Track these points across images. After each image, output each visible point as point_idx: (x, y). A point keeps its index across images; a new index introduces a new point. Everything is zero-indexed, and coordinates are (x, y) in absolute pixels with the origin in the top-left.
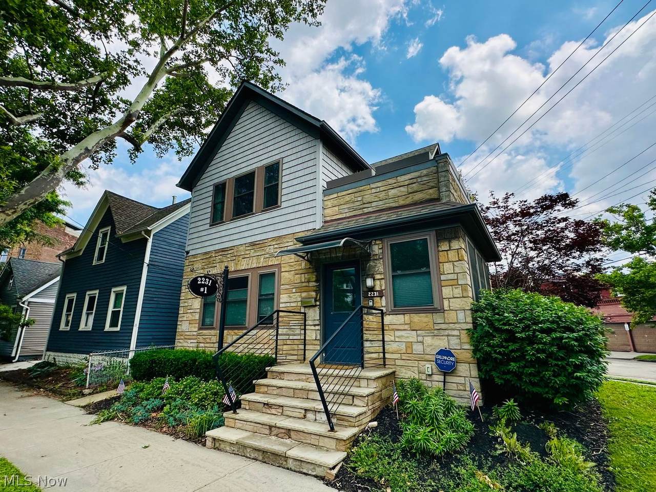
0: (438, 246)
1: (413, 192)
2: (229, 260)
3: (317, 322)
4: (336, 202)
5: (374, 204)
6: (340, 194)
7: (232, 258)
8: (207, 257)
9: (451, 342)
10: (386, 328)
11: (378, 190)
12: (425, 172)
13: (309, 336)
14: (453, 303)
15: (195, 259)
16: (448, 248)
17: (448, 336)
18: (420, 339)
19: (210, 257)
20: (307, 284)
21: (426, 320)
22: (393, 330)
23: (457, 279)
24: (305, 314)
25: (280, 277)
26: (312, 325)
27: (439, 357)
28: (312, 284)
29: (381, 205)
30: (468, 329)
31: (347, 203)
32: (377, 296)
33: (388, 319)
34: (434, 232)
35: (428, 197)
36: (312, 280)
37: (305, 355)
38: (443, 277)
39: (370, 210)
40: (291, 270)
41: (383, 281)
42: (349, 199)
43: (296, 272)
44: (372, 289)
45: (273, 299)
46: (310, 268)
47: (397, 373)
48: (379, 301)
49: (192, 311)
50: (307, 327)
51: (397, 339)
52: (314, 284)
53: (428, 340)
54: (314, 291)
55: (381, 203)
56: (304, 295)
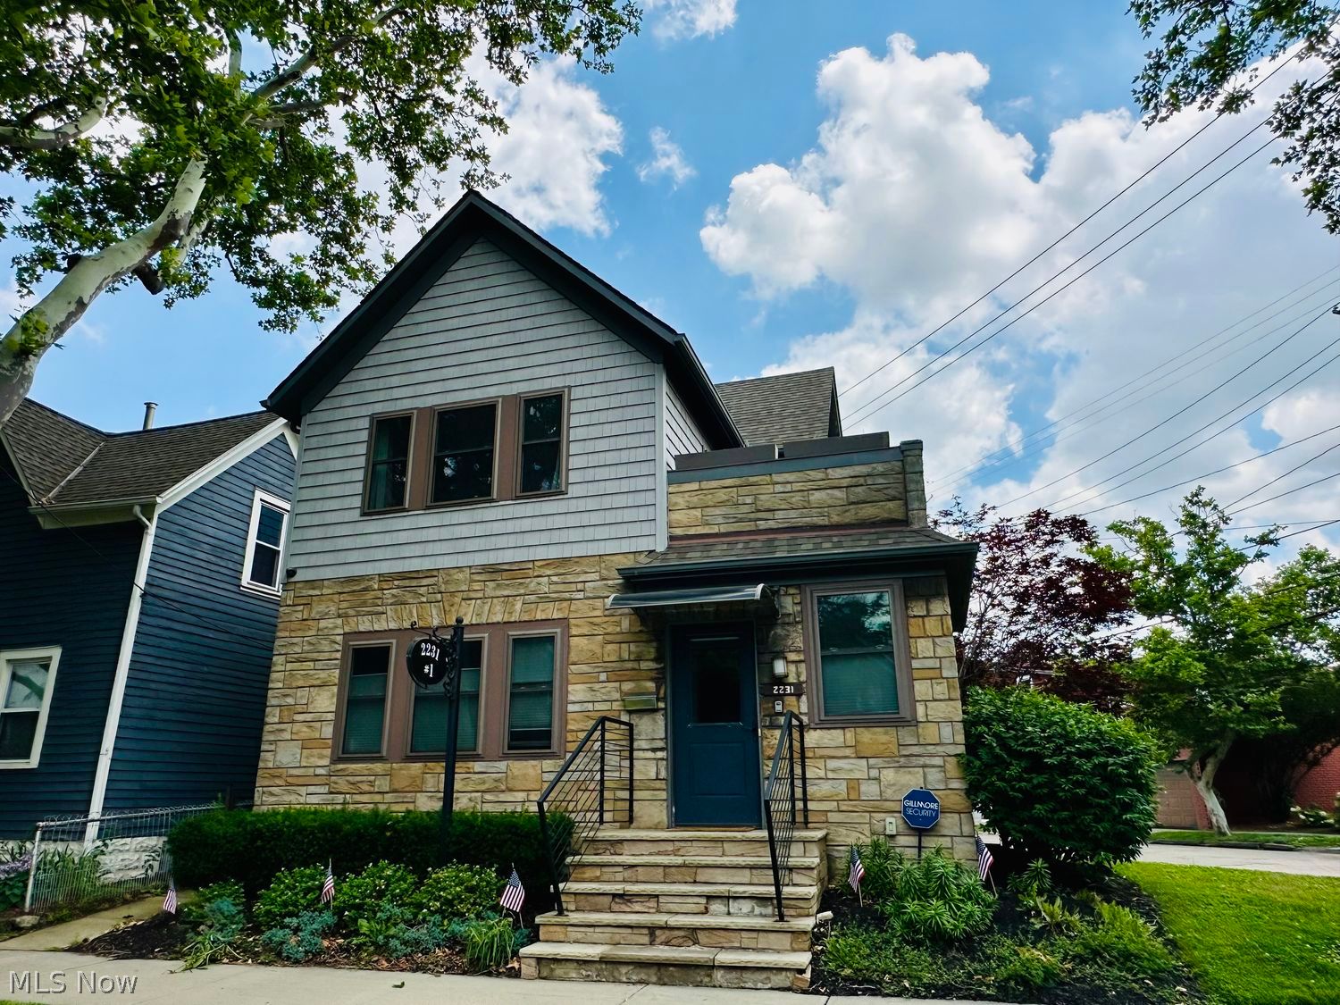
0: (907, 608)
1: (857, 503)
2: (424, 599)
3: (661, 744)
4: (695, 499)
5: (779, 515)
6: (705, 485)
7: (432, 598)
8: (355, 588)
9: (930, 778)
10: (809, 754)
11: (788, 488)
12: (880, 468)
13: (641, 772)
14: (932, 709)
15: (318, 592)
16: (925, 613)
17: (924, 766)
18: (874, 773)
19: (365, 590)
20: (635, 665)
21: (884, 738)
22: (821, 757)
23: (940, 668)
24: (631, 726)
25: (567, 647)
26: (647, 750)
27: (911, 803)
28: (644, 665)
29: (794, 518)
30: (959, 755)
31: (722, 504)
32: (791, 694)
33: (812, 738)
34: (901, 582)
35: (886, 515)
36: (647, 657)
37: (631, 809)
38: (915, 664)
39: (772, 524)
40: (596, 632)
41: (803, 667)
42: (726, 498)
43: (608, 638)
44: (781, 680)
45: (551, 693)
46: (641, 631)
47: (830, 837)
48: (796, 703)
49: (308, 717)
50: (636, 754)
51: (830, 775)
52: (652, 665)
53: (889, 775)
54: (652, 679)
55: (793, 514)
56: (627, 686)
